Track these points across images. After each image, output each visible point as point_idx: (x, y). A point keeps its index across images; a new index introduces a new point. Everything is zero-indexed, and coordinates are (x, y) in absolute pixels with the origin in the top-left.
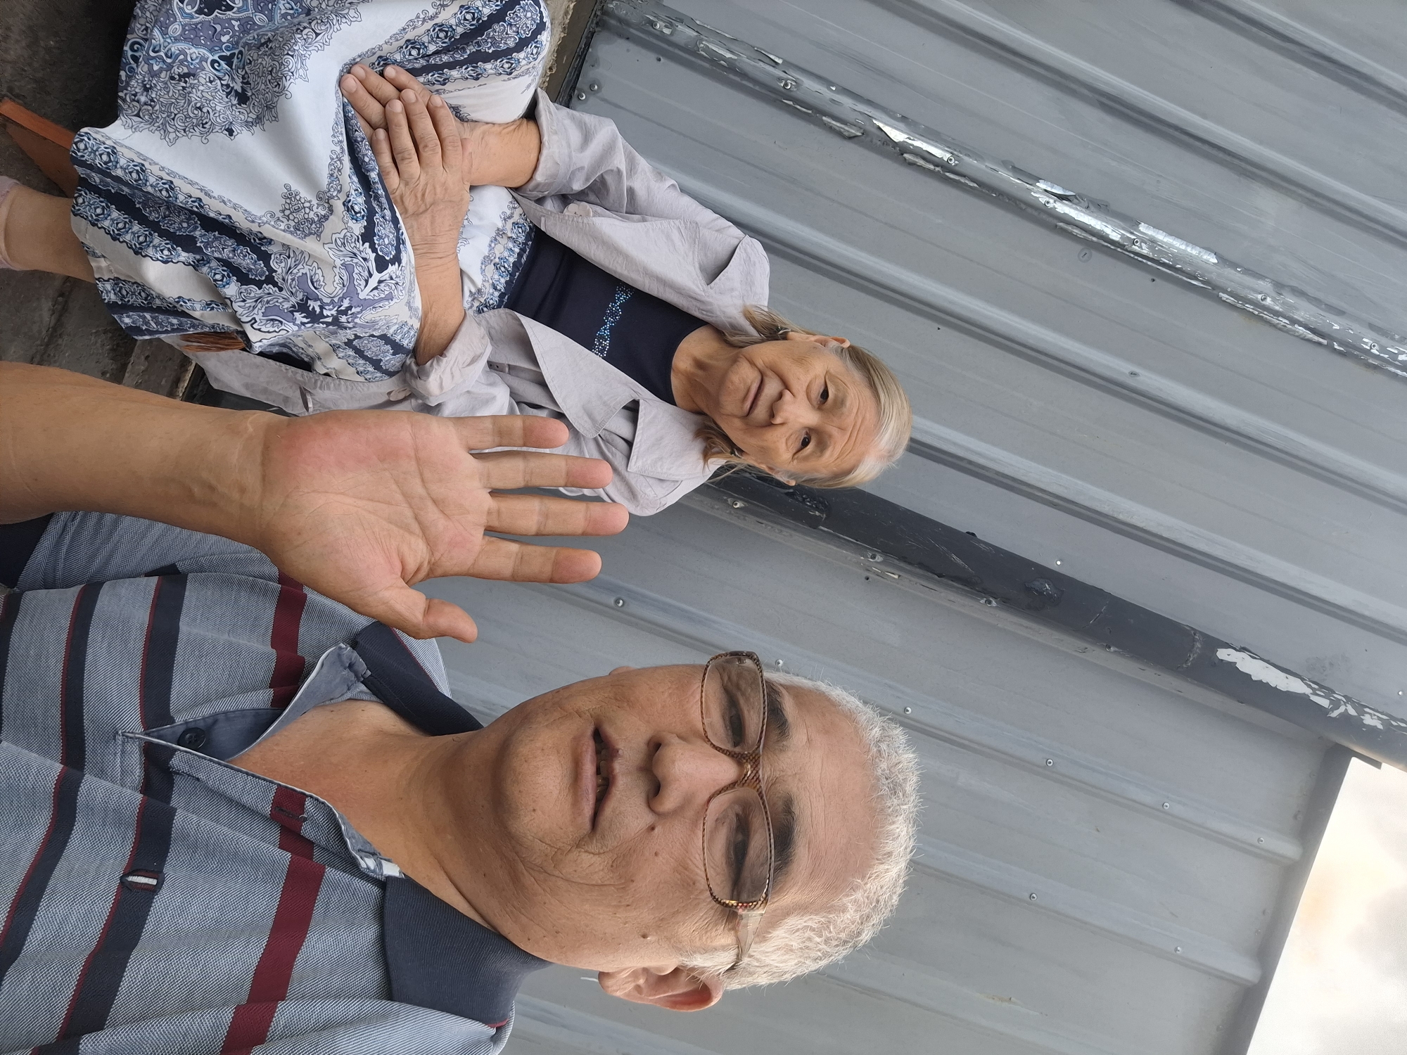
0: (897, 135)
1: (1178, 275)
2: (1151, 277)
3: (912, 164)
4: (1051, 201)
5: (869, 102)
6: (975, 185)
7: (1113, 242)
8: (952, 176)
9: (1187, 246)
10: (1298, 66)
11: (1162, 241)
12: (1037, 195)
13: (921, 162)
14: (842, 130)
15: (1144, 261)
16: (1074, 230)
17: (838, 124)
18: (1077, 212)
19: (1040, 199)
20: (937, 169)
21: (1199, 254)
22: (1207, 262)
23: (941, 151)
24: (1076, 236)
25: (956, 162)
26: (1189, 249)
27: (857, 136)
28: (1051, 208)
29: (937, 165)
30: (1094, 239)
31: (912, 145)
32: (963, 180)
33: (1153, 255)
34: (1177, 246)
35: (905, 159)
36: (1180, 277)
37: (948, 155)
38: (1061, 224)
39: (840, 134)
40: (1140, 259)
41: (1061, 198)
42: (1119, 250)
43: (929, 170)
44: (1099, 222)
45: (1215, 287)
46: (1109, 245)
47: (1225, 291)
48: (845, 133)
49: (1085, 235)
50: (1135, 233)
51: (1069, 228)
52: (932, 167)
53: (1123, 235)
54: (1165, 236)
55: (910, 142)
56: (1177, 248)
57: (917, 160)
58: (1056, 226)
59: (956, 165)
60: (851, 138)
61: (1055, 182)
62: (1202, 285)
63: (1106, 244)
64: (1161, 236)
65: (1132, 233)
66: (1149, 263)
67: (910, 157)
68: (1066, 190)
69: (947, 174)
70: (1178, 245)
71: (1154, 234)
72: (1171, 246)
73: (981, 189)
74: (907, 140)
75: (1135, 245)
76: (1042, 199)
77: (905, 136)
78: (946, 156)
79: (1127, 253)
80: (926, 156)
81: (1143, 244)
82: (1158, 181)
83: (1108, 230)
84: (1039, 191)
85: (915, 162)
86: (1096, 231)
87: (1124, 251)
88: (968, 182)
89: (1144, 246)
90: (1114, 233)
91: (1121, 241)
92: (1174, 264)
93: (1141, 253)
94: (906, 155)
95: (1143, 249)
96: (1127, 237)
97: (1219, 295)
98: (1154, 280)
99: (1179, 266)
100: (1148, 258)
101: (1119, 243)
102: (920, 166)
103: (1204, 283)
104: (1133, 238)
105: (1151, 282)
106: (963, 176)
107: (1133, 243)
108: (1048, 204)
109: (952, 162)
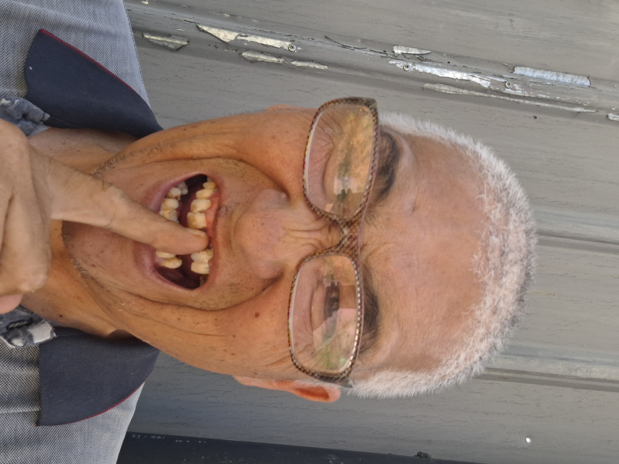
0: (227, 36)
1: (558, 107)
2: (532, 115)
3: (253, 62)
4: (410, 65)
5: (190, 9)
6: (326, 67)
7: (484, 90)
8: (299, 64)
9: (558, 76)
11: (532, 78)
12: (394, 63)
13: (262, 57)
14: (166, 44)
15: (521, 101)
16: (442, 88)
17: (159, 39)
18: (439, 69)
19: (398, 65)
20: (281, 60)
21: (572, 81)
22: (582, 86)
23: (279, 42)
24: (446, 93)
25: (299, 48)
26: (561, 78)
27: (184, 46)
28: (412, 72)
29: (279, 56)
30: (465, 92)
31: (247, 41)
32: (312, 65)
33: (529, 94)
34: (547, 78)
35: (244, 58)
36: (561, 107)
37: (288, 43)
38: (427, 85)
39: (164, 48)
40: (516, 100)
41: (421, 59)
42: (493, 96)
43: (273, 63)
44: (465, 74)
45: (598, 109)
46: (482, 94)
47: (610, 111)
48: (170, 46)
49: (455, 90)
50: (504, 76)
51: (437, 87)
52: (275, 60)
53: (492, 80)
54: (534, 72)
55: (243, 38)
56: (549, 81)
57: (257, 56)
58: (423, 88)
59: (299, 51)
60: (179, 50)
61: (407, 45)
62: (585, 111)
63: (478, 94)
64: (529, 73)
65: (501, 77)
66: (527, 102)
67: (249, 55)
68: (423, 49)
69: (294, 63)
71: (522, 73)
72: (542, 79)
73: (334, 70)
74: (239, 38)
75: (508, 88)
76: (400, 65)
77: (238, 34)
78: (286, 44)
79: (502, 97)
80: (265, 49)
81: (515, 85)
82: (511, 21)
83: (476, 79)
84: (396, 57)
85: (256, 58)
86: (464, 83)
87: (498, 97)
88: (317, 66)
89: (517, 86)
90: (483, 81)
91: (492, 88)
92: (553, 97)
93: (515, 94)
94: (244, 54)
95: (516, 90)
96: (495, 81)
97: (608, 115)
98: (536, 118)
99: (558, 98)
100: (524, 98)
101: (491, 90)
102: (263, 62)
103: (586, 108)
104: (506, 82)
105: (533, 120)
106: (312, 61)
107: (504, 87)
108: (408, 68)
109: (294, 49)
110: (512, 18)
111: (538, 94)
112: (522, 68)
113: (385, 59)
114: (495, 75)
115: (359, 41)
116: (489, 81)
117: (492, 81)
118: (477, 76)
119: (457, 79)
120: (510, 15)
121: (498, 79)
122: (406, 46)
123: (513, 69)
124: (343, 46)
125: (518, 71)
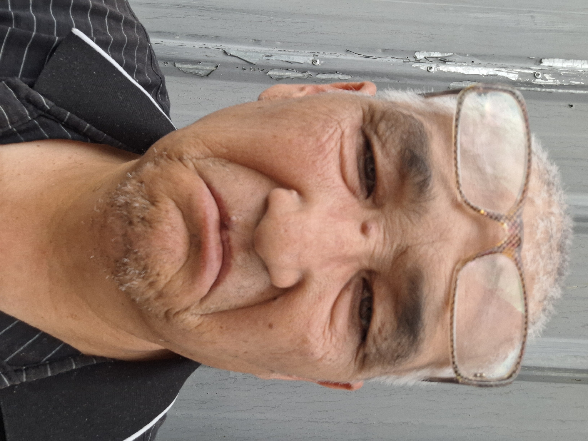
2: (567, 104)
3: (280, 79)
4: (434, 66)
6: (350, 77)
7: (513, 83)
8: (324, 77)
11: (562, 68)
12: (417, 65)
13: (287, 74)
14: (196, 71)
15: (554, 90)
17: (190, 67)
18: (464, 68)
19: (421, 68)
20: (306, 75)
23: (302, 57)
25: (322, 62)
27: (212, 70)
28: (436, 72)
29: (303, 71)
31: (272, 61)
32: (336, 76)
33: (562, 82)
34: (580, 66)
35: (270, 77)
38: (453, 84)
39: (197, 75)
40: (548, 90)
41: (444, 61)
43: (299, 78)
44: (491, 70)
48: (200, 73)
50: (532, 68)
51: (463, 85)
52: (300, 75)
53: (520, 73)
54: (563, 62)
55: (268, 58)
56: (581, 69)
57: (283, 74)
59: (323, 64)
60: (208, 75)
61: (429, 49)
64: (559, 64)
65: (529, 69)
66: (560, 91)
67: (275, 73)
68: (445, 52)
69: (319, 76)
71: (551, 64)
72: (573, 68)
73: (358, 79)
74: (265, 58)
75: (537, 79)
76: (423, 67)
77: (262, 55)
78: (310, 60)
79: (533, 89)
80: (289, 65)
81: (544, 75)
82: (532, 17)
83: (503, 73)
84: (418, 61)
85: (282, 76)
86: (491, 78)
87: (528, 89)
88: (341, 77)
89: (547, 76)
90: (510, 74)
91: (522, 80)
93: (546, 84)
94: (270, 73)
95: (547, 80)
96: (524, 73)
98: (571, 106)
100: (556, 87)
101: (520, 82)
102: (289, 78)
104: (535, 73)
105: (569, 109)
106: (336, 72)
107: (533, 78)
108: (432, 70)
109: (318, 63)
110: (532, 14)
111: (571, 82)
112: (549, 59)
113: (407, 63)
114: (522, 68)
115: (380, 51)
116: (517, 74)
118: (503, 70)
119: (483, 75)
120: (530, 12)
121: (527, 71)
122: (427, 51)
123: (541, 62)
124: (366, 57)
125: (546, 63)
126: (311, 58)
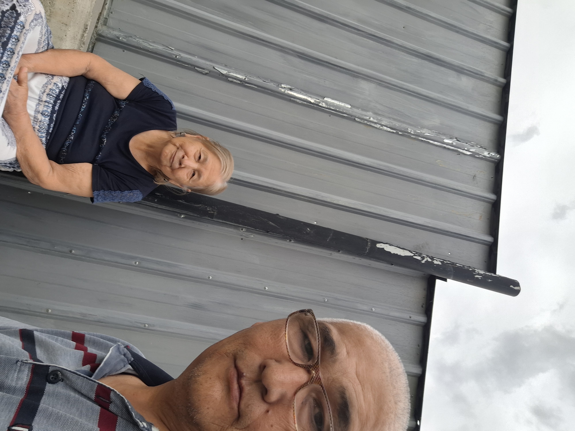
0: (224, 72)
1: (338, 113)
2: (329, 115)
3: (232, 82)
4: (287, 91)
5: (211, 61)
6: (257, 87)
7: (312, 103)
10: (365, 39)
11: (330, 102)
13: (235, 81)
14: (202, 72)
15: (325, 109)
16: (297, 101)
17: (200, 70)
18: (297, 94)
19: (282, 90)
20: (242, 83)
21: (344, 105)
22: (348, 108)
23: (241, 76)
25: (248, 79)
26: (340, 104)
27: (208, 73)
28: (287, 93)
29: (241, 81)
30: (305, 103)
31: (231, 75)
32: (252, 86)
33: (327, 107)
35: (229, 80)
38: (292, 99)
39: (201, 73)
40: (323, 109)
41: (291, 90)
42: (315, 106)
44: (306, 97)
45: (352, 116)
47: (357, 117)
49: (302, 102)
51: (295, 100)
52: (239, 82)
54: (331, 100)
56: (336, 104)
57: (233, 80)
58: (290, 100)
60: (206, 74)
61: (287, 84)
62: (347, 116)
63: (310, 104)
64: (329, 100)
65: (318, 100)
66: (327, 110)
67: (231, 79)
68: (292, 87)
69: (246, 84)
70: (336, 102)
71: (327, 100)
72: (334, 103)
73: (260, 88)
74: (228, 73)
75: (321, 104)
77: (227, 72)
78: (244, 78)
79: (318, 107)
80: (236, 78)
81: (323, 103)
83: (309, 99)
84: (282, 88)
86: (305, 100)
88: (254, 86)
89: (323, 104)
90: (312, 100)
91: (315, 102)
92: (336, 109)
93: (322, 106)
96: (316, 101)
97: (355, 119)
99: (338, 110)
102: (235, 82)
103: (348, 115)
104: (320, 102)
105: (329, 117)
106: (252, 84)
108: (285, 92)
109: (246, 79)
111: (331, 107)
112: (327, 98)
113: (278, 87)
114: (316, 99)
115: (270, 80)
117: (315, 101)
118: (309, 98)
119: (303, 98)
123: (324, 98)
124: (264, 81)
125: (325, 99)
126: (244, 77)
